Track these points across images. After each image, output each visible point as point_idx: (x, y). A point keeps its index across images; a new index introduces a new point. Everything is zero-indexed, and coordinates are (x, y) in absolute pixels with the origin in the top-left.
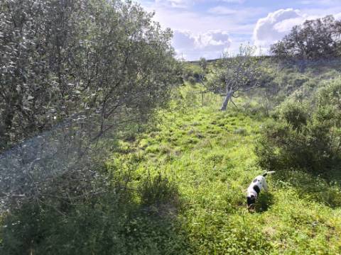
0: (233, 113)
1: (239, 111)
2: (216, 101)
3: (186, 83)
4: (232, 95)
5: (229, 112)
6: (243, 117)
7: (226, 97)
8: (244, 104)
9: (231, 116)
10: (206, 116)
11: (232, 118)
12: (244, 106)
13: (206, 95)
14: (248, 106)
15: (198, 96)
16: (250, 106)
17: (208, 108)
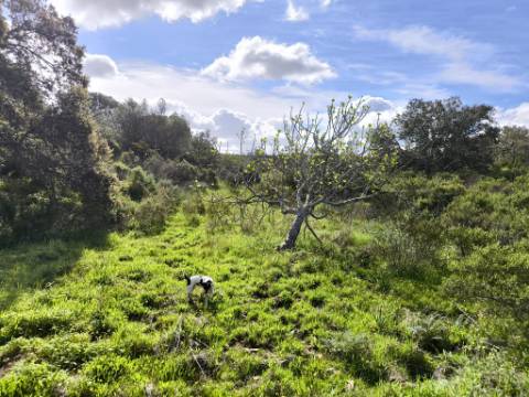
0: (314, 260)
1: (327, 254)
2: (273, 224)
3: (221, 184)
4: (309, 212)
5: (303, 257)
6: (341, 274)
7: (295, 217)
8: (336, 234)
9: (309, 270)
10: (242, 264)
11: (312, 278)
12: (336, 241)
13: (250, 208)
14: (347, 242)
15: (233, 210)
16: (351, 242)
17: (252, 240)
